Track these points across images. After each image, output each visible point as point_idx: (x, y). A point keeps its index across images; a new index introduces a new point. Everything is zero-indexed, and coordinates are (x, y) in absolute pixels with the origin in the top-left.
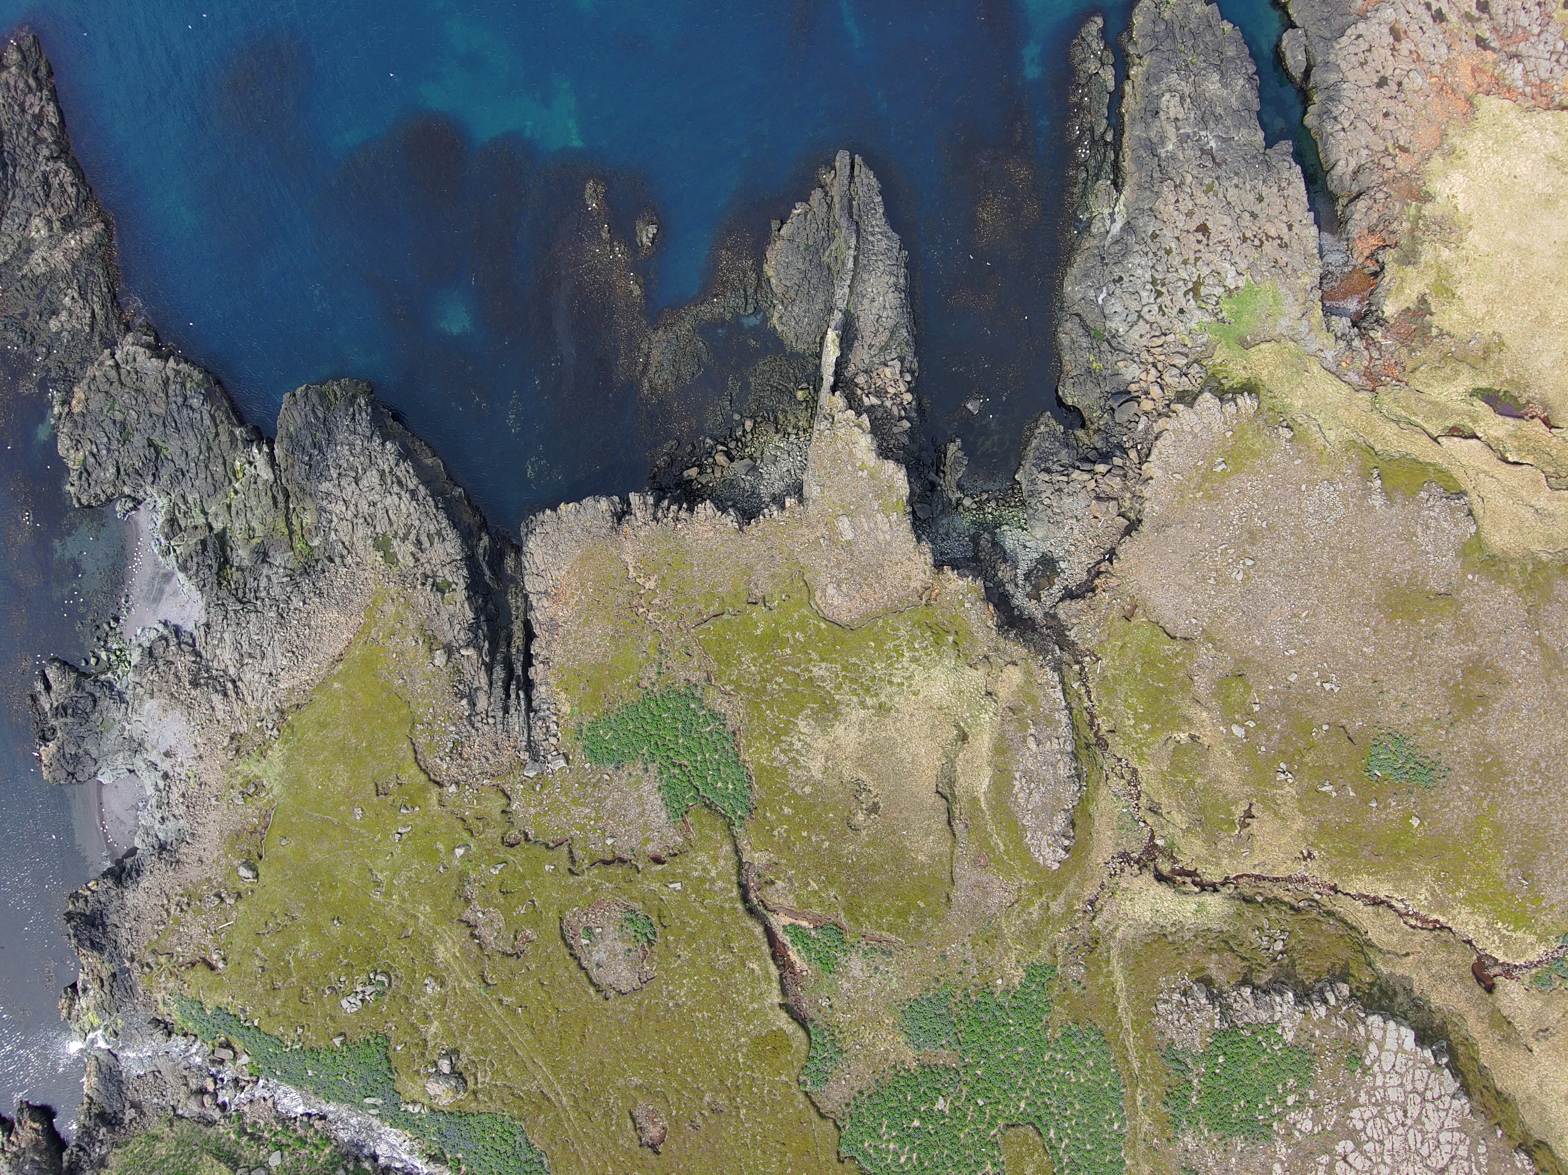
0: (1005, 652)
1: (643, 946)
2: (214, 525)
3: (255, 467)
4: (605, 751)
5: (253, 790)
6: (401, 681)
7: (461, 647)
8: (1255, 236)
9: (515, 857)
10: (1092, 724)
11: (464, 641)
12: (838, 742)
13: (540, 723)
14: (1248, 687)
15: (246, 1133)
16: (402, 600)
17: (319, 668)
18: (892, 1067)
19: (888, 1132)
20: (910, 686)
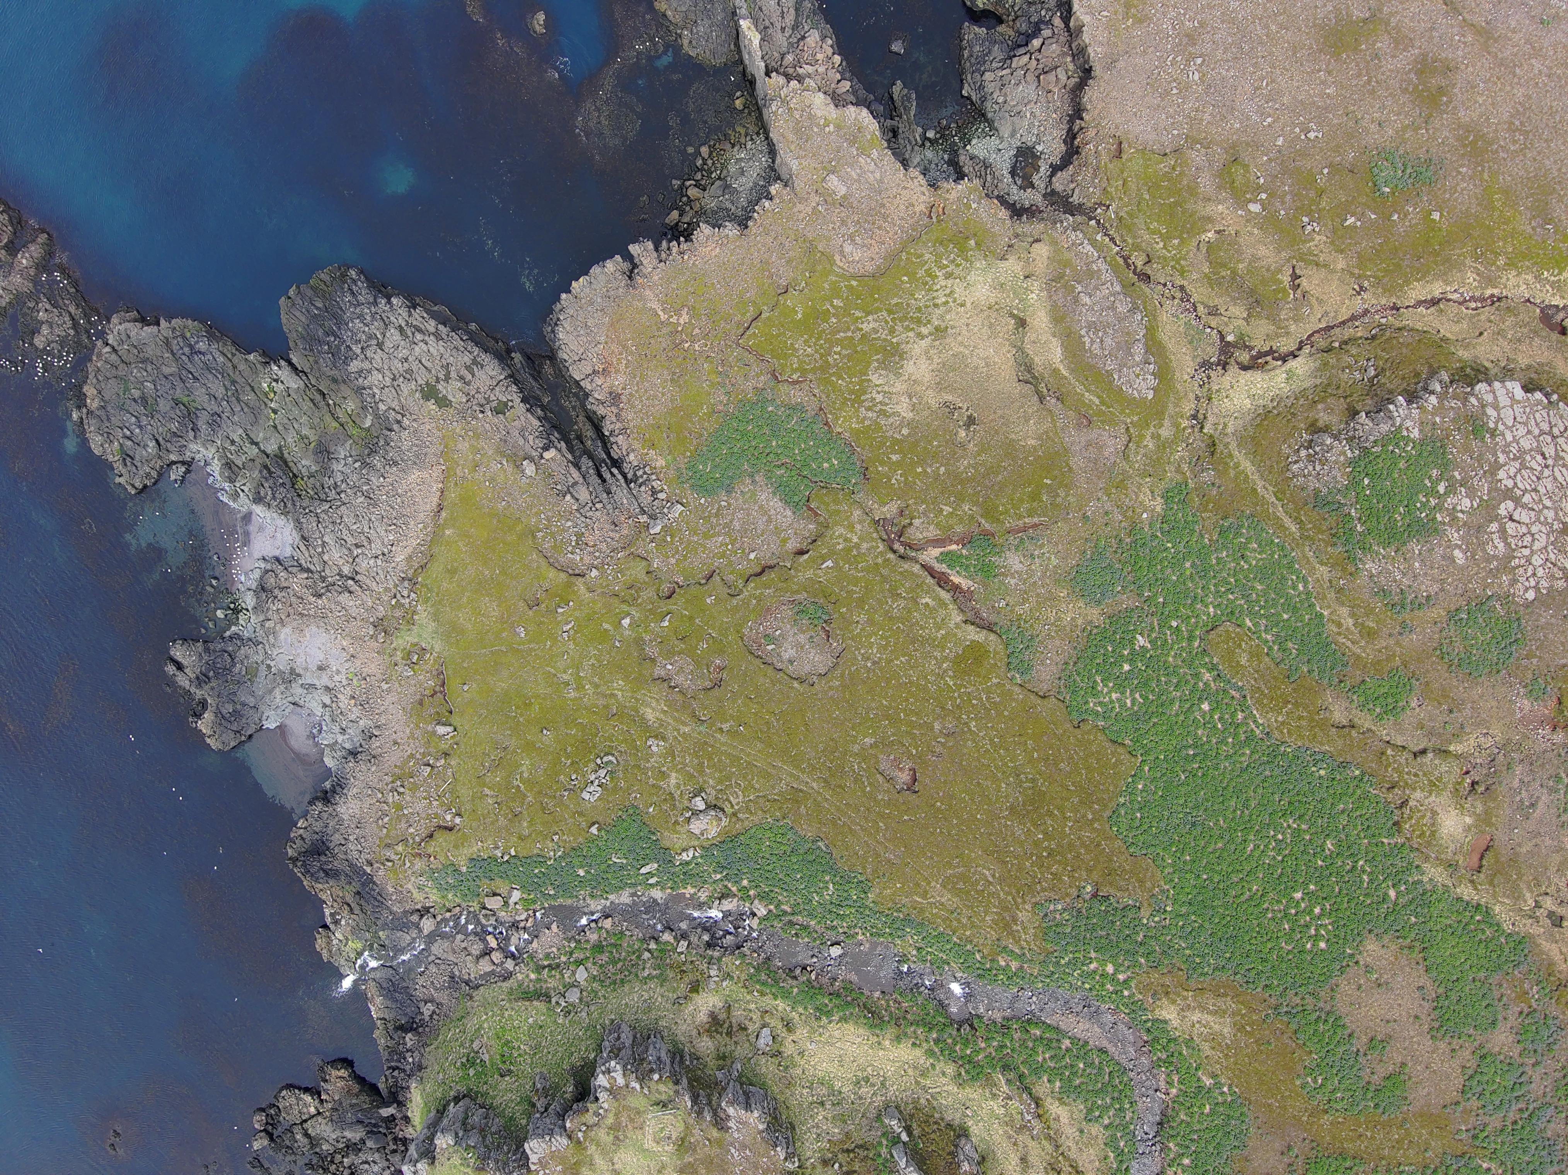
0: (1024, 235)
1: (823, 628)
2: (269, 451)
3: (282, 382)
4: (712, 481)
5: (416, 657)
6: (504, 503)
7: (541, 453)
9: (678, 605)
10: (1128, 266)
11: (542, 448)
12: (913, 378)
13: (643, 488)
14: (1246, 167)
15: (544, 967)
16: (470, 433)
17: (425, 528)
18: (1084, 629)
19: (1105, 685)
20: (954, 300)
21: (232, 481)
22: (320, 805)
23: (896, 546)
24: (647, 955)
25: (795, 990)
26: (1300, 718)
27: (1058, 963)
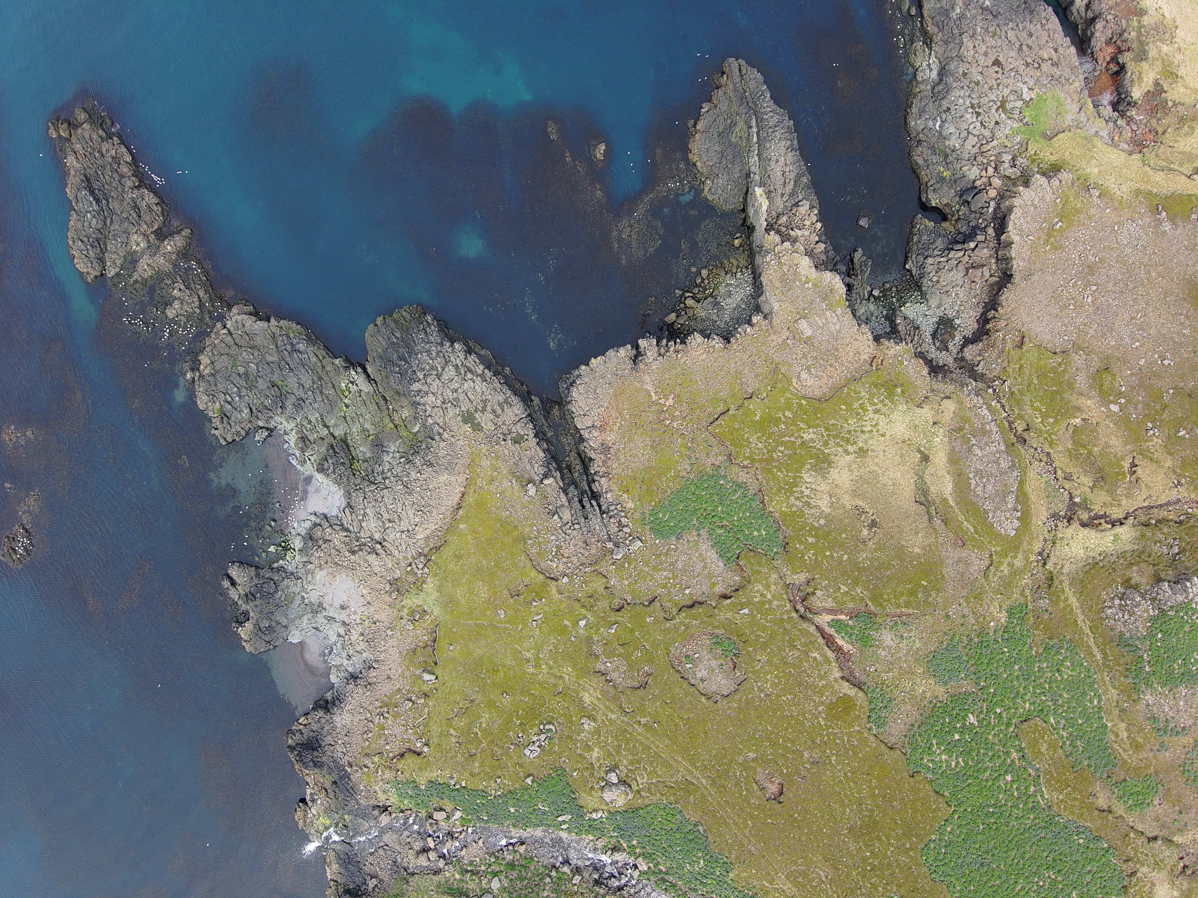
0: (938, 391)
1: (732, 659)
2: (336, 434)
3: (357, 385)
4: (667, 528)
5: (417, 616)
6: (508, 513)
7: (542, 479)
8: (1034, 61)
9: (623, 617)
10: (1011, 429)
11: (543, 475)
12: (835, 483)
13: (612, 520)
14: (1114, 376)
15: (467, 871)
16: (493, 455)
17: (444, 518)
18: (930, 702)
19: (940, 748)
20: (877, 431)
21: (303, 450)
22: (321, 713)
23: (799, 606)
24: (548, 880)
26: (1075, 799)
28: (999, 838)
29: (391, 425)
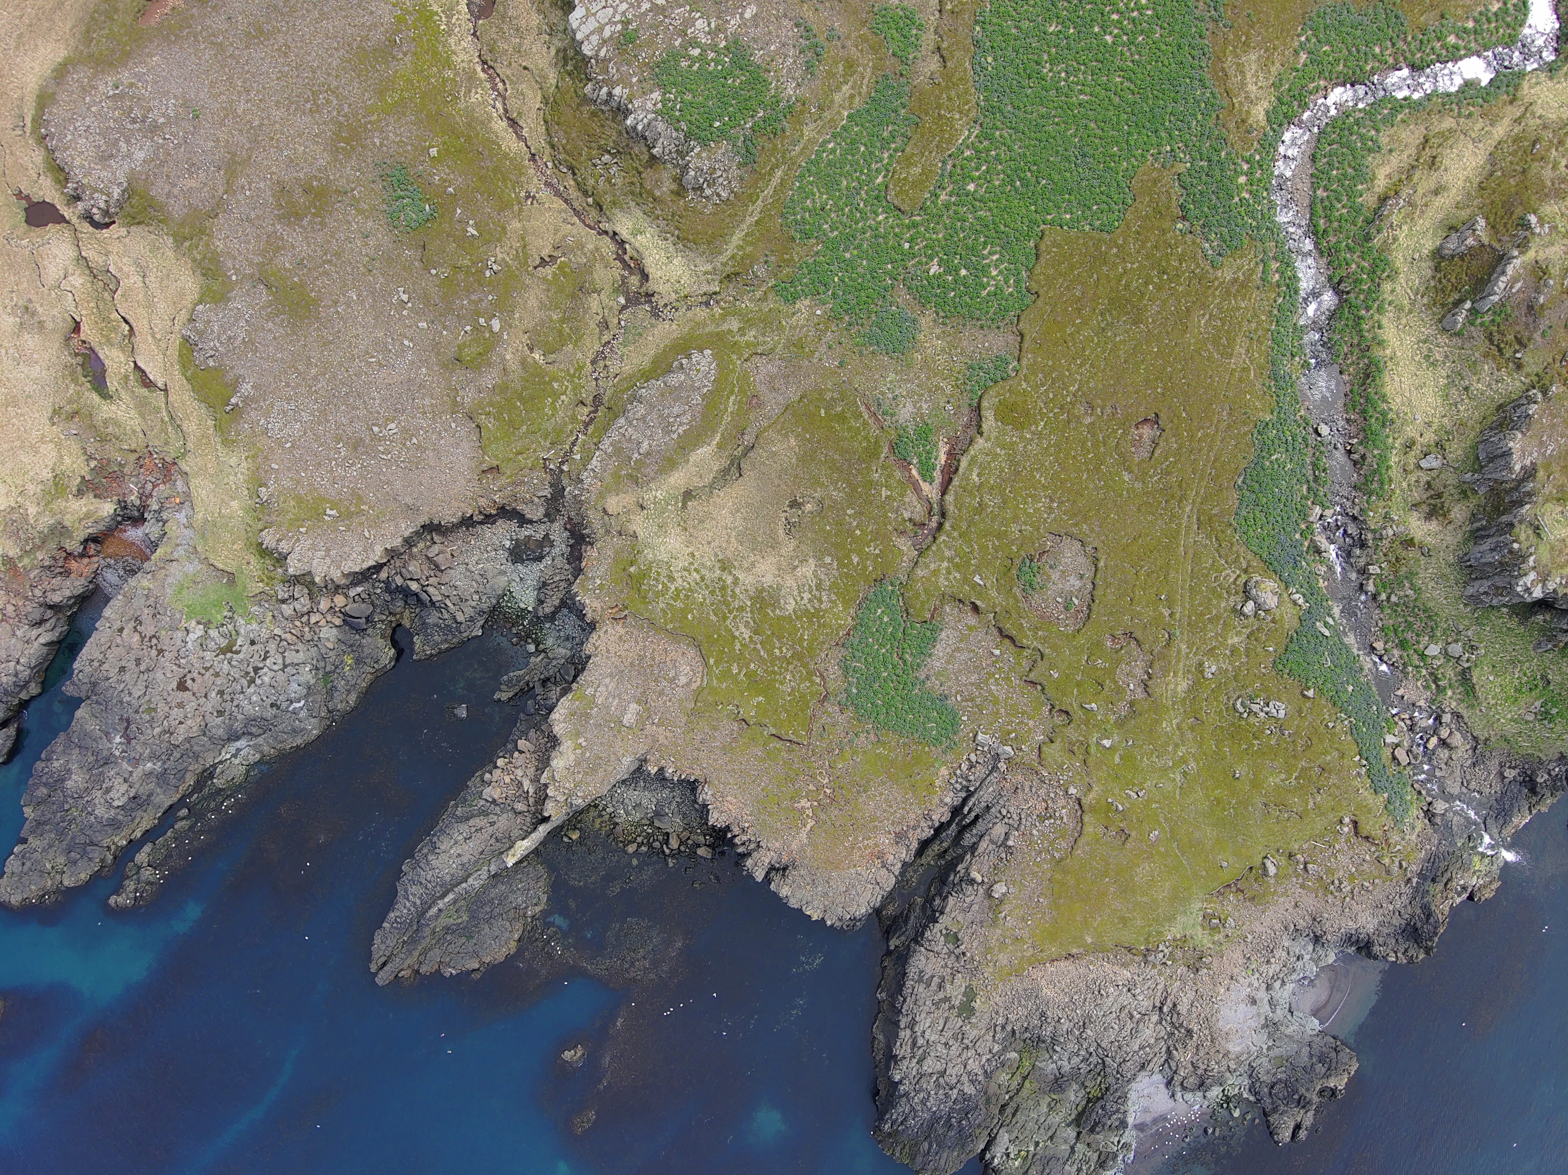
0: (604, 525)
1: (1039, 560)
2: (1075, 1133)
3: (1007, 1149)
4: (943, 717)
5: (1214, 921)
6: (1042, 899)
7: (979, 884)
8: (151, 647)
9: (1071, 702)
10: (592, 420)
11: (972, 885)
12: (777, 572)
13: (972, 778)
14: (461, 348)
15: (1438, 685)
16: (989, 957)
17: (1091, 962)
18: (944, 324)
19: (988, 284)
20: (692, 564)
21: (1115, 1156)
22: (1376, 947)
23: (934, 524)
24: (1394, 599)
25: (1375, 452)
26: (950, 99)
27: (1258, 228)
28: (1043, 155)
29: (1027, 1083)
